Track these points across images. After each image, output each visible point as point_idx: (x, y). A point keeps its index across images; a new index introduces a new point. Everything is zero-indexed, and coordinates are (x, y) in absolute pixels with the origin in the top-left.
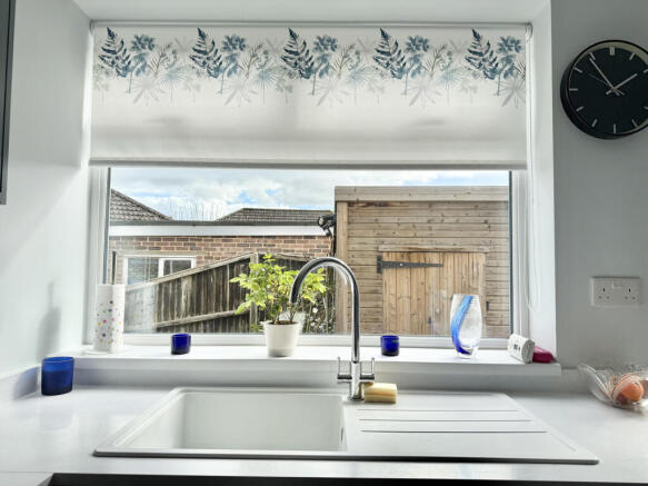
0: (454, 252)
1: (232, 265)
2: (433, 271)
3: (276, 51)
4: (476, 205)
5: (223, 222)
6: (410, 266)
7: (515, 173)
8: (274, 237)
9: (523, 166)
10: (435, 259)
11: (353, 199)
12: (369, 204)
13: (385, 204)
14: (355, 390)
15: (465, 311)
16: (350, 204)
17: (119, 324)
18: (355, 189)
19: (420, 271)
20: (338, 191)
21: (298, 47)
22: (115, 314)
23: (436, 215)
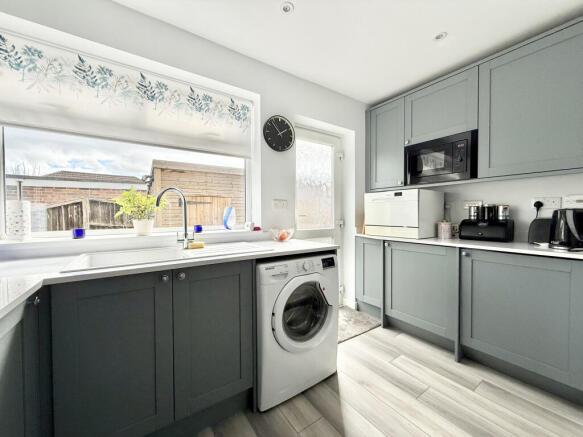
0: (217, 196)
1: (66, 207)
2: (208, 206)
3: (133, 82)
4: (228, 176)
5: (46, 178)
6: (196, 203)
7: (247, 160)
8: (98, 189)
9: (250, 158)
10: (208, 200)
11: (164, 167)
12: (174, 171)
13: (182, 172)
14: (185, 246)
15: (229, 213)
16: (162, 170)
17: (28, 225)
18: (166, 162)
19: (202, 205)
20: (155, 162)
21: (147, 84)
22: (25, 218)
23: (209, 179)
